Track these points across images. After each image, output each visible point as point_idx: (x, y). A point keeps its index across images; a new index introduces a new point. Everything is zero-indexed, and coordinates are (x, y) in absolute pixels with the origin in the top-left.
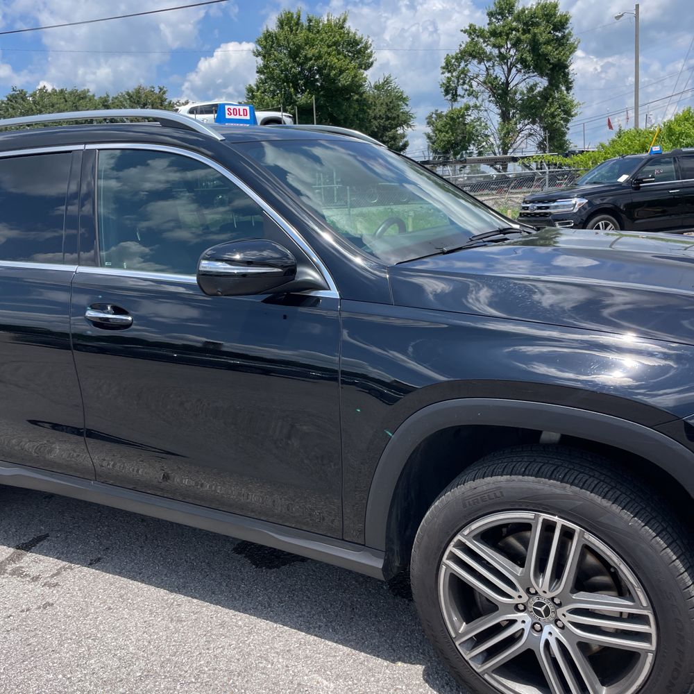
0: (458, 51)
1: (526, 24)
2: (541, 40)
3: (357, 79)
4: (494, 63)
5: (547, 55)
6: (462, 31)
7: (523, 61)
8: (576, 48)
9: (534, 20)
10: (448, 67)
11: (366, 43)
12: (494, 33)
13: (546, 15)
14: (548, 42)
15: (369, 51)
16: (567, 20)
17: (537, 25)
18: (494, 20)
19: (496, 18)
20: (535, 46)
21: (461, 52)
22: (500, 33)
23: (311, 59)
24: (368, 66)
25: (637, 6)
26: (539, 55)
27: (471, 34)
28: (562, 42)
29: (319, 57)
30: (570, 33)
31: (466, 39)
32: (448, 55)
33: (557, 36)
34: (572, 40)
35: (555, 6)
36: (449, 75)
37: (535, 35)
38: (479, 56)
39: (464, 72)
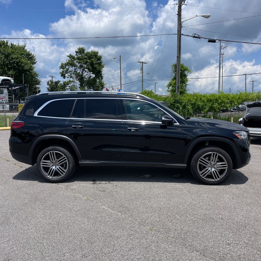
0: (66, 62)
1: (89, 57)
2: (94, 63)
3: (32, 68)
4: (77, 68)
5: (96, 68)
6: (67, 56)
7: (89, 69)
8: (104, 66)
9: (92, 56)
10: (62, 67)
11: (33, 55)
12: (78, 58)
13: (95, 55)
14: (96, 64)
15: (34, 58)
16: (101, 57)
17: (92, 58)
18: (78, 54)
19: (79, 54)
20: (92, 64)
21: (67, 63)
22: (81, 59)
23: (14, 59)
24: (35, 63)
25: (120, 56)
26: (93, 67)
27: (70, 57)
28: (100, 64)
29: (17, 58)
30: (102, 62)
31: (69, 58)
32: (62, 63)
33: (98, 62)
34: (103, 64)
35: (98, 53)
36: (63, 70)
37: (92, 61)
38: (72, 65)
39: (68, 69)
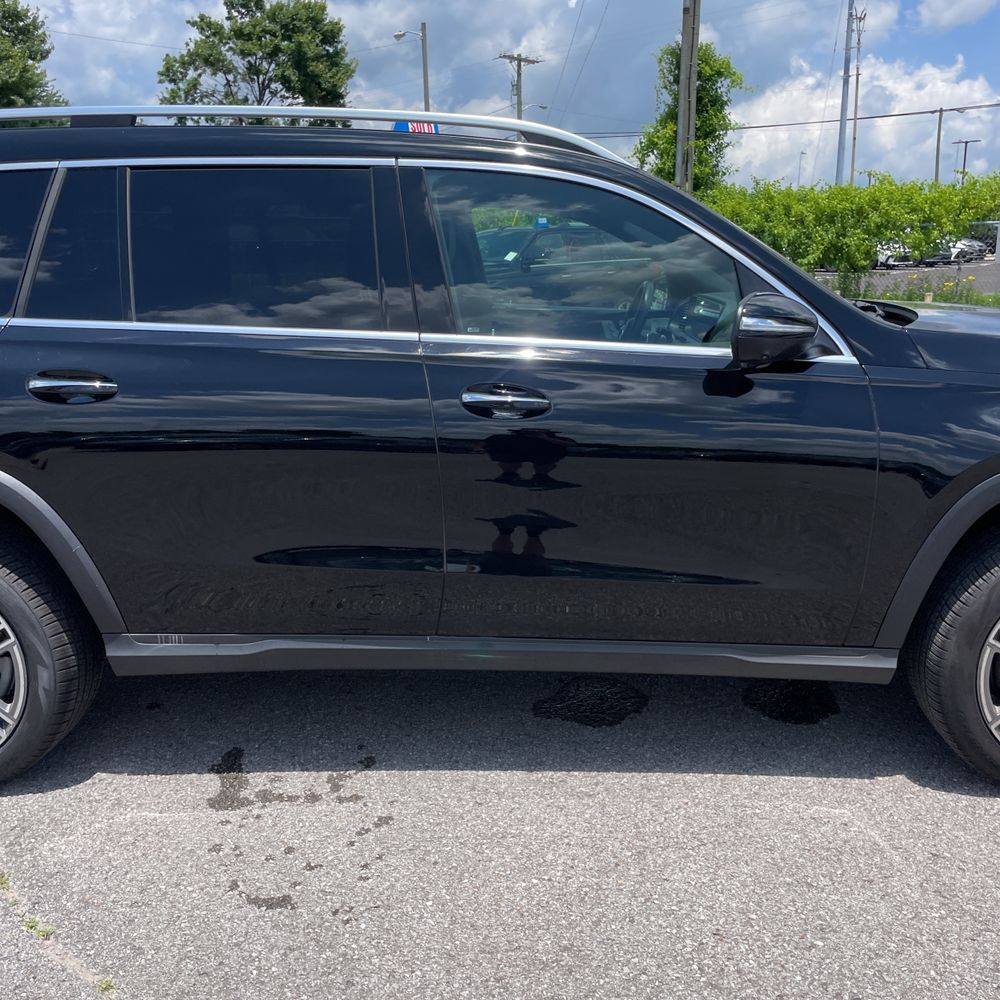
0: (185, 52)
1: (284, 27)
2: (310, 54)
3: (29, 75)
4: (235, 77)
5: (317, 76)
6: (188, 22)
7: (285, 81)
8: (353, 71)
9: (298, 23)
10: (169, 73)
11: (35, 19)
12: (239, 34)
13: (312, 19)
14: (317, 58)
15: (40, 32)
16: (340, 30)
17: (301, 31)
18: (236, 14)
19: (239, 12)
20: (299, 60)
21: (190, 54)
22: (249, 34)
24: (45, 55)
25: (424, 25)
26: (306, 75)
27: (203, 29)
28: (334, 60)
30: (343, 50)
31: (195, 35)
32: (167, 55)
33: (328, 51)
34: (347, 60)
35: (323, 8)
36: (171, 86)
37: (300, 44)
38: (214, 63)
39: (195, 84)
